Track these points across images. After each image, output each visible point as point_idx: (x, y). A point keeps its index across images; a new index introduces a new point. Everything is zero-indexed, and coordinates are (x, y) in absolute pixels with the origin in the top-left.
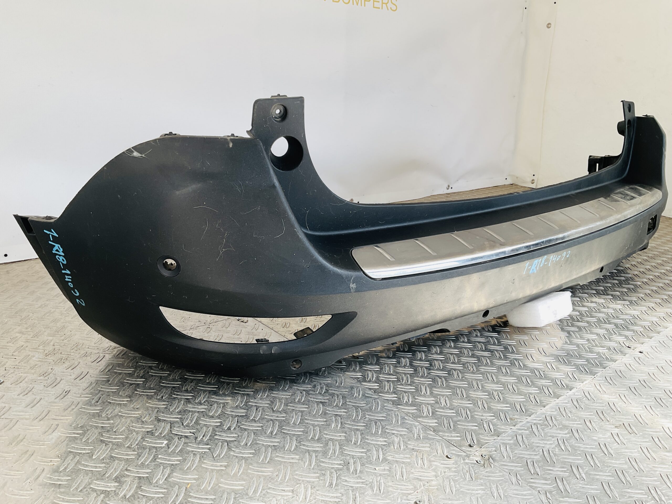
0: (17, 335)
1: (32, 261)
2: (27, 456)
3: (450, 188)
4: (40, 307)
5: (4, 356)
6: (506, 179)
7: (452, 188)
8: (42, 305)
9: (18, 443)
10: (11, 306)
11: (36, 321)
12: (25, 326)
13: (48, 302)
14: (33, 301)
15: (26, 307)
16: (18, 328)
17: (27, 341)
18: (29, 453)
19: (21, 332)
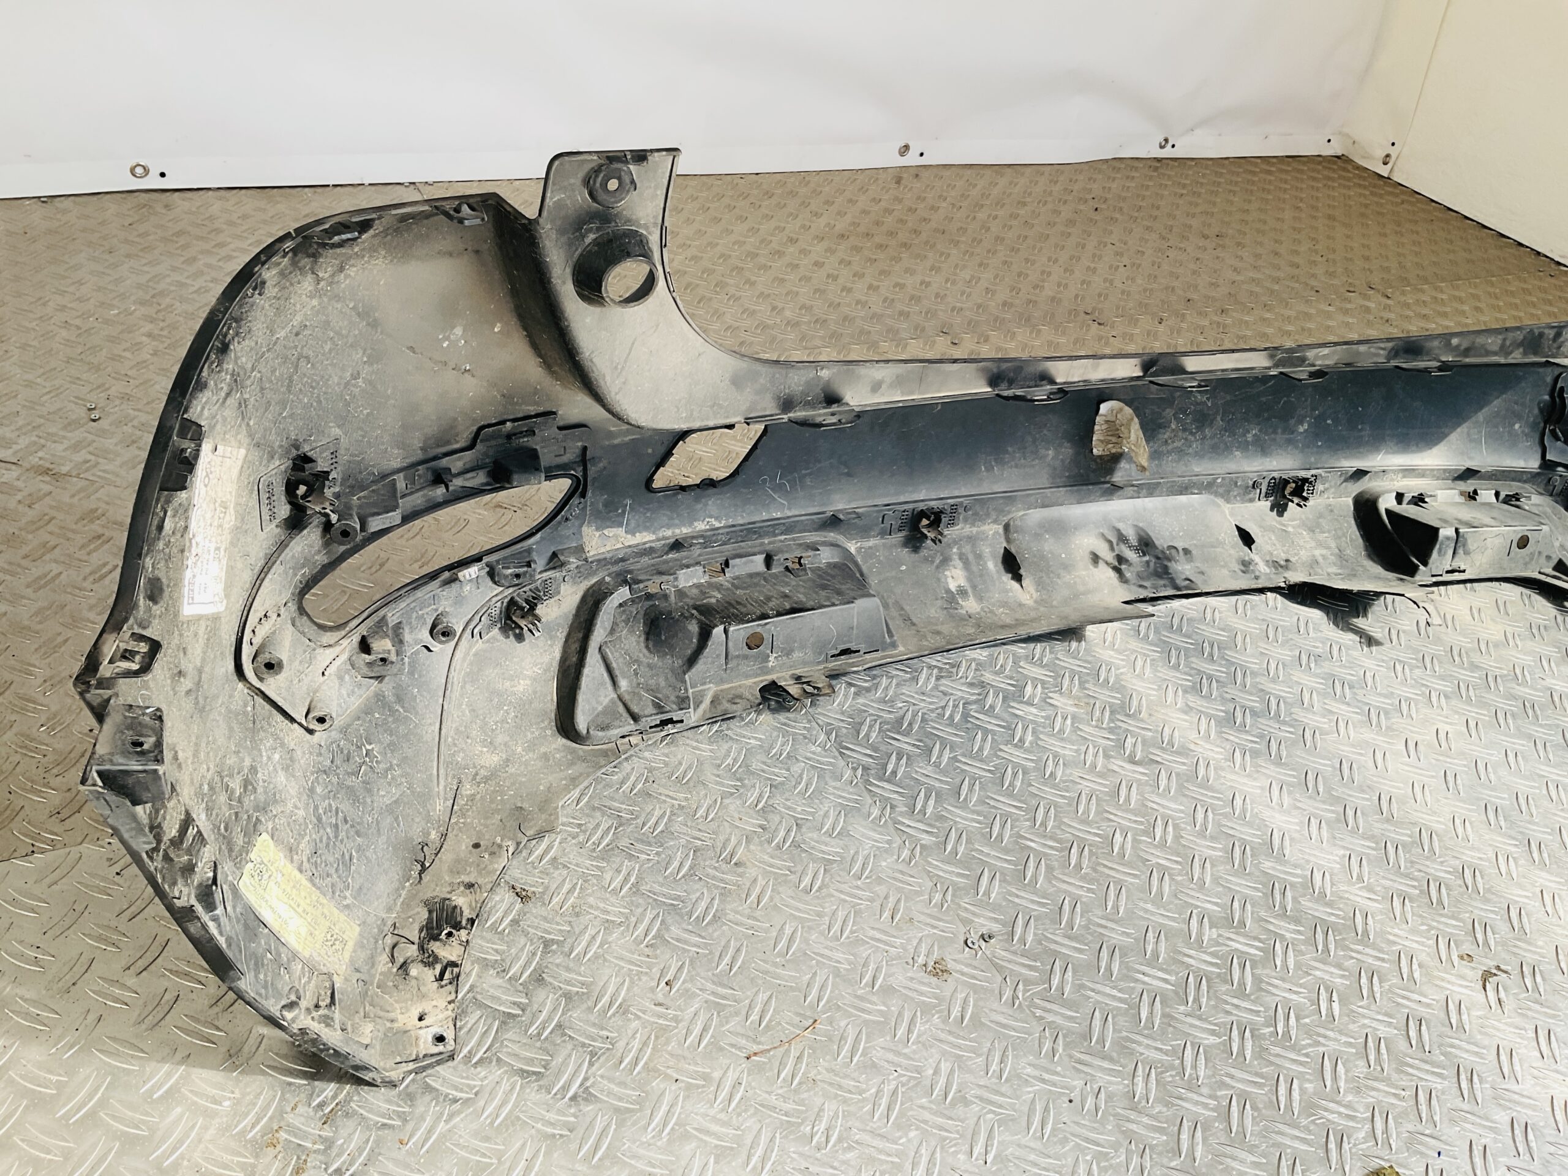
0: (144, 339)
1: (210, 193)
2: (100, 541)
3: (1170, 144)
4: (195, 292)
5: (113, 375)
6: (1329, 141)
7: (1173, 146)
8: (200, 289)
9: (92, 521)
10: (148, 281)
11: (181, 319)
12: (162, 324)
13: (211, 285)
14: (187, 278)
15: (173, 288)
16: (148, 327)
17: (155, 353)
18: (104, 538)
19: (149, 335)
